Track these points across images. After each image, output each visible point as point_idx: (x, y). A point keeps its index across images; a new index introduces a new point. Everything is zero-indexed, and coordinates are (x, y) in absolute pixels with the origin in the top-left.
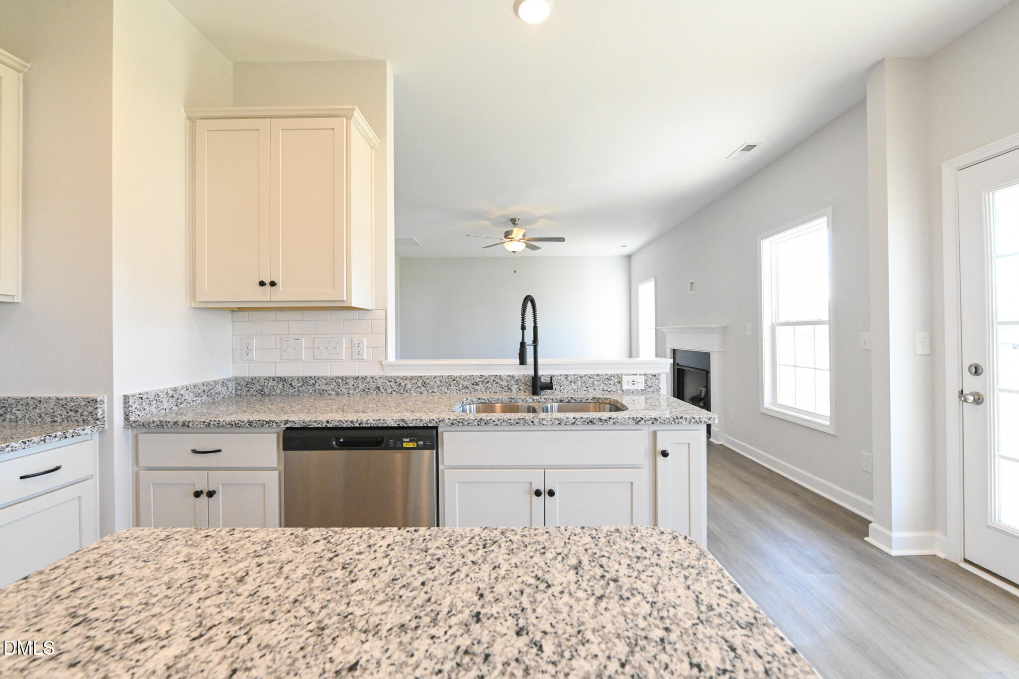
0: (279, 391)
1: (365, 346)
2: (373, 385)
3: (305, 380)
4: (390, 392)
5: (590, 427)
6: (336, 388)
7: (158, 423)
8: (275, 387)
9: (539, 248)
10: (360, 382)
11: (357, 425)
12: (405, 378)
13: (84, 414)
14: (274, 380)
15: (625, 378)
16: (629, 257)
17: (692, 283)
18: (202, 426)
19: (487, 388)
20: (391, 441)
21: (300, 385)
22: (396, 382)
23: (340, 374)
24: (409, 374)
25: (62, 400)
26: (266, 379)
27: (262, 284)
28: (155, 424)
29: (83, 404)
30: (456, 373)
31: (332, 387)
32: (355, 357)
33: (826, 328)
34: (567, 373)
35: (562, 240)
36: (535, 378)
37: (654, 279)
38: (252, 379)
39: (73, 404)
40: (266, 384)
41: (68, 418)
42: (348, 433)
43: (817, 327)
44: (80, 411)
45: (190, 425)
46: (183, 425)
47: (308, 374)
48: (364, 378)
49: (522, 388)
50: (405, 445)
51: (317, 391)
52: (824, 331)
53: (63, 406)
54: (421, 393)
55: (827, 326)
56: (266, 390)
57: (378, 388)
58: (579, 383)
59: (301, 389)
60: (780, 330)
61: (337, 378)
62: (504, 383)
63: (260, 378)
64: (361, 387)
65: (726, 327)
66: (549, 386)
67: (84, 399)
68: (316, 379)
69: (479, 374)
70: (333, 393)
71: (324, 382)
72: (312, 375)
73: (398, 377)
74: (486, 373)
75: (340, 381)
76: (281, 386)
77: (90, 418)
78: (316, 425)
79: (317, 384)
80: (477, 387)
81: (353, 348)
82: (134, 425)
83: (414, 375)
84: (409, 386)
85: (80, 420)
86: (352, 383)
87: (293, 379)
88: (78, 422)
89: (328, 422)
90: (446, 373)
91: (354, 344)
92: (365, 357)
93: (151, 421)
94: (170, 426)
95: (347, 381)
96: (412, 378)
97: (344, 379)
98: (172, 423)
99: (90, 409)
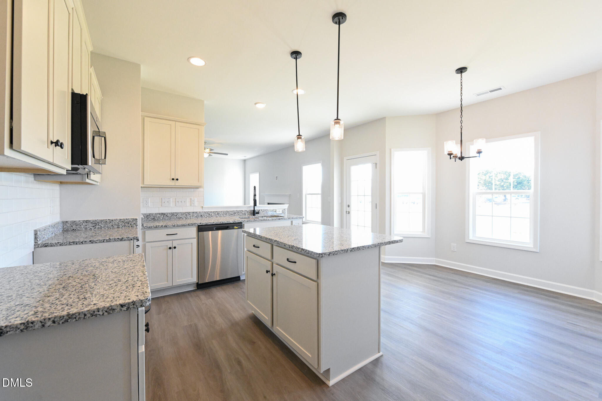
0: (161, 218)
1: (196, 201)
2: (200, 215)
3: (173, 214)
4: (206, 217)
5: (279, 220)
6: (185, 216)
7: (155, 226)
8: (160, 217)
9: (212, 155)
10: (195, 214)
11: (222, 223)
12: (211, 212)
13: (132, 224)
14: (160, 214)
15: (277, 210)
16: (245, 161)
17: (277, 177)
18: (172, 226)
19: (238, 214)
20: (231, 227)
21: (171, 216)
22: (208, 213)
23: (187, 211)
24: (213, 210)
25: (122, 219)
26: (156, 214)
27: (173, 179)
28: (154, 227)
29: (131, 220)
30: (228, 210)
31: (184, 216)
32: (192, 205)
33: (320, 196)
34: (262, 209)
35: (227, 154)
36: (254, 211)
37: (259, 173)
38: (150, 214)
39: (127, 221)
40: (156, 216)
41: (125, 226)
42: (217, 226)
43: (318, 195)
44: (130, 223)
45: (167, 226)
46: (165, 226)
47: (174, 212)
48: (196, 212)
49: (249, 214)
50: (235, 228)
51: (178, 218)
52: (320, 197)
53: (122, 222)
54: (217, 217)
55: (320, 195)
56: (155, 218)
57: (202, 216)
58: (265, 212)
59: (171, 217)
60: (307, 196)
61: (186, 213)
62: (244, 213)
63: (153, 214)
64: (195, 216)
65: (290, 195)
66: (258, 213)
67: (132, 219)
68: (177, 213)
69: (236, 210)
70: (185, 218)
71: (181, 214)
72: (176, 212)
73: (209, 212)
74: (238, 210)
75: (187, 214)
76: (162, 216)
77: (134, 225)
78: (210, 224)
79: (178, 215)
80: (235, 214)
81: (192, 202)
82: (145, 227)
83: (215, 211)
84: (213, 215)
85: (130, 226)
86: (192, 214)
87: (168, 214)
88: (129, 227)
89: (213, 223)
90: (225, 210)
91: (192, 201)
92: (196, 205)
93: (152, 226)
94: (160, 227)
95: (190, 214)
96: (214, 212)
97: (189, 213)
98: (161, 226)
99: (134, 222)
